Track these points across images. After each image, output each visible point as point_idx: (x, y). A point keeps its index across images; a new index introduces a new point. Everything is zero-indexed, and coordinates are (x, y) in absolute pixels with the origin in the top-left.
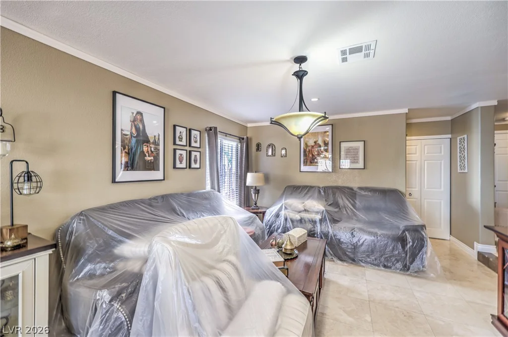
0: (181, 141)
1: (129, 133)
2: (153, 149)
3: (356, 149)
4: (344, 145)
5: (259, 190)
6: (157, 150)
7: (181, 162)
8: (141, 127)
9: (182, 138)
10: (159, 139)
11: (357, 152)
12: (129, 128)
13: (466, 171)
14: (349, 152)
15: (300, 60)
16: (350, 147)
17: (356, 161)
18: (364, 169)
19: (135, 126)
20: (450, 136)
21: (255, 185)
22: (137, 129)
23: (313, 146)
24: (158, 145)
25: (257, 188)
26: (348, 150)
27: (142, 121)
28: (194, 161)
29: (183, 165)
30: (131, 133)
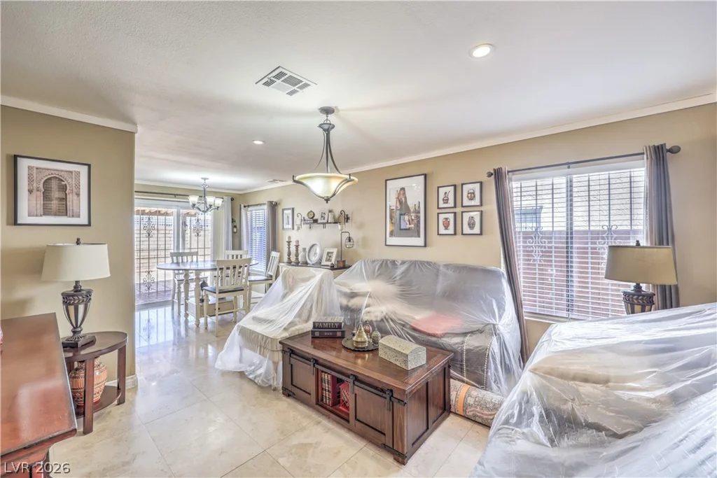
0: (447, 203)
1: (394, 208)
2: (413, 218)
6: (418, 217)
7: (446, 228)
8: (403, 199)
9: (448, 200)
10: (419, 206)
12: (395, 204)
15: (327, 111)
19: (399, 201)
22: (401, 203)
24: (419, 212)
27: (404, 193)
28: (469, 224)
29: (451, 231)
30: (396, 207)
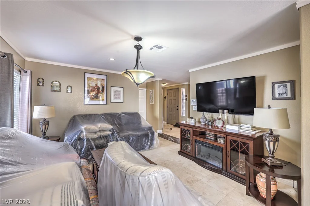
3: (119, 92)
4: (113, 88)
5: (48, 122)
11: (120, 93)
13: (153, 103)
14: (116, 93)
15: (138, 39)
16: (116, 90)
17: (119, 98)
18: (123, 102)
20: (146, 89)
21: (43, 117)
23: (94, 87)
25: (47, 120)
26: (115, 91)
